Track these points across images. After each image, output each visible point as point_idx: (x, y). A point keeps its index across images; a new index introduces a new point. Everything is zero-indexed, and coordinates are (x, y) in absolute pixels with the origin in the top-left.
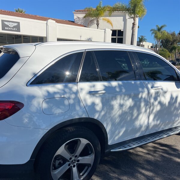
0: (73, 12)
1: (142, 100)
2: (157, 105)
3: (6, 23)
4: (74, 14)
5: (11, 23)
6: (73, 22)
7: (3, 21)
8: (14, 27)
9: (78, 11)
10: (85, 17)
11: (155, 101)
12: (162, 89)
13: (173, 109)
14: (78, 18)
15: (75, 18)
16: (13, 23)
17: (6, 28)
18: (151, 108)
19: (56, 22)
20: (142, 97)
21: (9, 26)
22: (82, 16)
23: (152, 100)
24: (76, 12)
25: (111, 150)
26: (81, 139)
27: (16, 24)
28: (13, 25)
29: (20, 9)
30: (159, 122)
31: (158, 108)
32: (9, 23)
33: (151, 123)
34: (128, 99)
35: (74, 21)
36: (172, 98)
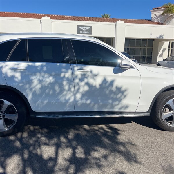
0: (151, 10)
1: (65, 79)
2: (84, 85)
3: (81, 28)
4: (152, 12)
5: (84, 27)
6: (150, 21)
7: (78, 26)
8: (87, 30)
9: (156, 9)
10: (163, 14)
11: (80, 82)
12: (91, 72)
13: (107, 92)
14: (156, 15)
15: (152, 17)
16: (86, 27)
17: (80, 32)
18: (77, 88)
19: (125, 22)
20: (64, 76)
21: (83, 30)
22: (159, 13)
23: (77, 81)
24: (154, 10)
25: (37, 116)
26: (4, 100)
27: (88, 28)
28: (86, 29)
29: (106, 14)
30: (88, 102)
31: (86, 88)
32: (83, 27)
33: (78, 101)
34: (49, 77)
35: (151, 19)
36: (105, 81)
